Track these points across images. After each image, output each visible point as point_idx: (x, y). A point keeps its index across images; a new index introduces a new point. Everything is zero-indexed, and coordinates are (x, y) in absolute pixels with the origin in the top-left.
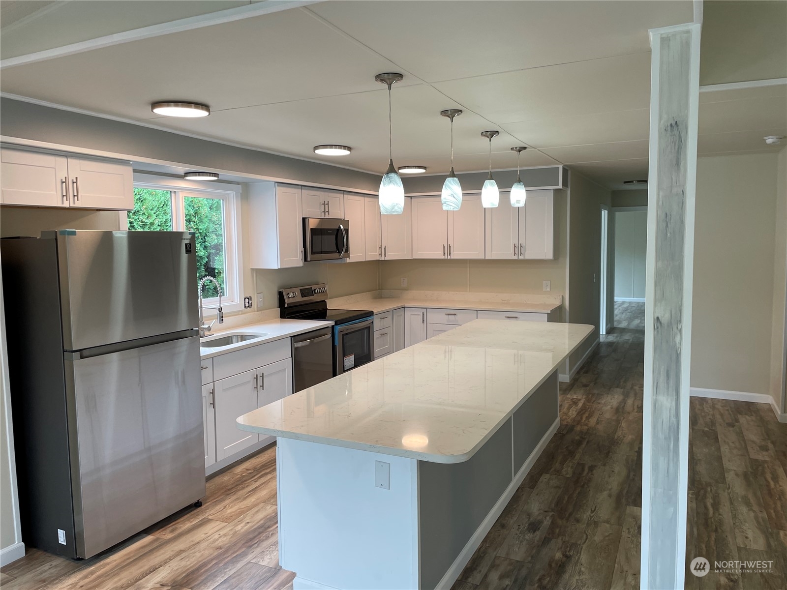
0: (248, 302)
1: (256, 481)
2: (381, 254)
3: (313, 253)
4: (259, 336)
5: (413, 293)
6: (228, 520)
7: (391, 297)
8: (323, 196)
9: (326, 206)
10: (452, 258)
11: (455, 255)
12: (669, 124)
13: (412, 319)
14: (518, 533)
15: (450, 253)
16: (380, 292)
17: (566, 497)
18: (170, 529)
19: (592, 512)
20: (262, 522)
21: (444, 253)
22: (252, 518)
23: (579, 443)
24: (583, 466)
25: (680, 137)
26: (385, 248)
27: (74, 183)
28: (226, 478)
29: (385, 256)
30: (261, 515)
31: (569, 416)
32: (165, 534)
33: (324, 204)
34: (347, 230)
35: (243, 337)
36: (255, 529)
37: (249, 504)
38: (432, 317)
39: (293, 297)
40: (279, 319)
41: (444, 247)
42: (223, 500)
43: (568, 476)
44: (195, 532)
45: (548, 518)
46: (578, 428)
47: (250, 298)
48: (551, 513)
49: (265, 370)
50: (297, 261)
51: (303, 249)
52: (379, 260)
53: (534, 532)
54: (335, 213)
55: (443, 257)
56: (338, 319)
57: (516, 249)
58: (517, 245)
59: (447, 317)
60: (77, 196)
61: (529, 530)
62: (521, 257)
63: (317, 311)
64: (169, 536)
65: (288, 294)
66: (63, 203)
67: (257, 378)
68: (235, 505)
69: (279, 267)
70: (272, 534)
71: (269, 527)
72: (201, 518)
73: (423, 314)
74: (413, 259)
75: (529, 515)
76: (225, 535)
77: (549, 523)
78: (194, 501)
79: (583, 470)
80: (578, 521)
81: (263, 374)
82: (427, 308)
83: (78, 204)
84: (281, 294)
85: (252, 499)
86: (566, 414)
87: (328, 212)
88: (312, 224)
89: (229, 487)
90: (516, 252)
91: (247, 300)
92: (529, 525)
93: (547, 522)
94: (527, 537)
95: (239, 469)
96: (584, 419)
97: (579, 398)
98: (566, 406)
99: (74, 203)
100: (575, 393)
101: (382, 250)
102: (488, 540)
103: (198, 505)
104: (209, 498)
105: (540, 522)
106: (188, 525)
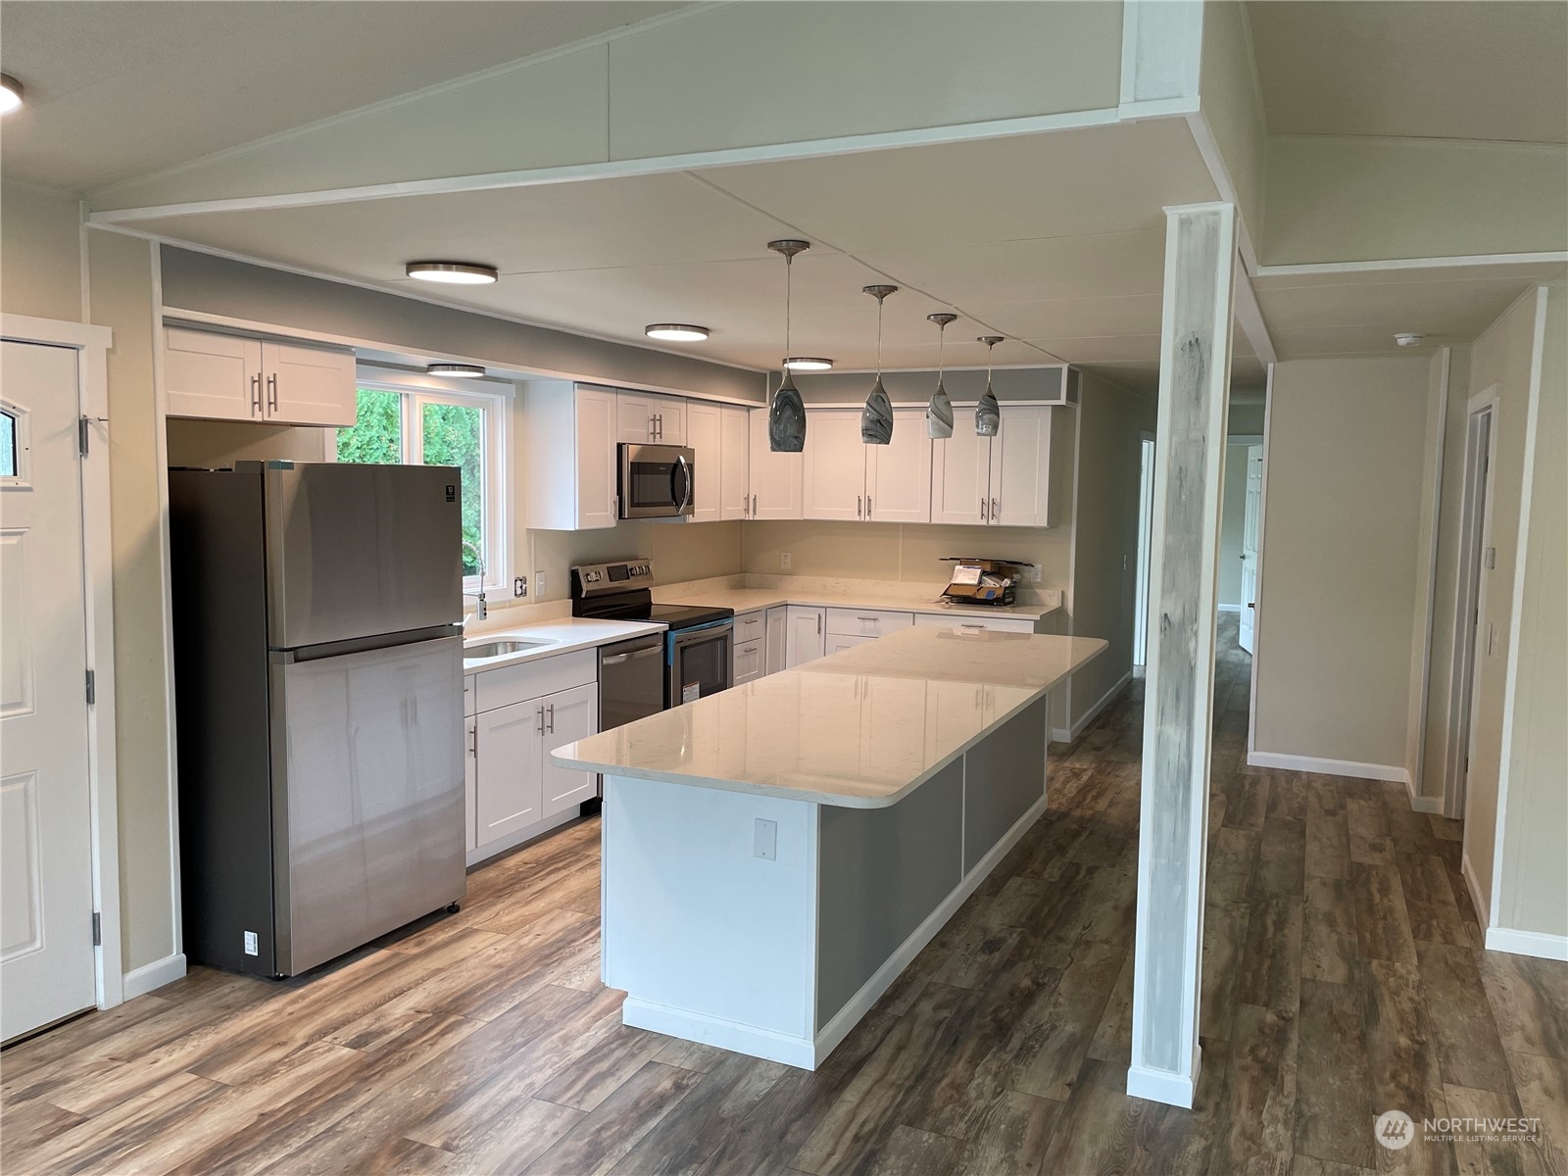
0: (521, 587)
1: (542, 879)
2: (747, 510)
3: (633, 504)
4: (543, 645)
5: (801, 580)
6: (506, 930)
7: (762, 587)
8: (652, 406)
9: (658, 423)
10: (873, 520)
11: (880, 515)
12: (1188, 342)
13: (799, 626)
14: (966, 953)
15: (869, 511)
16: (742, 576)
17: (1046, 909)
18: (415, 941)
19: (1085, 928)
20: (561, 934)
21: (860, 511)
22: (544, 928)
23: (1076, 835)
24: (1078, 867)
25: (1201, 360)
26: (755, 500)
27: (270, 382)
28: (491, 874)
29: (755, 513)
30: (557, 926)
31: (1065, 795)
32: (408, 948)
33: (654, 420)
34: (691, 467)
35: (514, 646)
36: (553, 943)
37: (537, 910)
38: (834, 622)
39: (595, 581)
40: (571, 618)
41: (860, 500)
42: (494, 904)
43: (1053, 880)
44: (453, 946)
45: (1014, 936)
46: (1077, 813)
47: (523, 580)
48: (1020, 930)
49: (557, 701)
50: (605, 517)
51: (616, 498)
52: (742, 521)
53: (991, 953)
54: (672, 436)
55: (857, 519)
56: (674, 620)
57: (985, 508)
58: (986, 501)
59: (861, 622)
60: (275, 403)
61: (983, 950)
62: (992, 522)
63: (637, 607)
64: (416, 951)
65: (588, 575)
66: (253, 416)
67: (542, 713)
68: (513, 911)
69: (577, 528)
70: (579, 950)
71: (573, 941)
72: (461, 927)
73: (820, 618)
74: (804, 520)
75: (985, 931)
76: (504, 950)
77: (1016, 942)
78: (446, 903)
79: (1078, 873)
80: (1061, 940)
81: (552, 706)
82: (826, 608)
83: (275, 417)
84: (574, 575)
85: (540, 905)
86: (1059, 791)
87: (660, 433)
88: (631, 454)
89: (500, 887)
90: (985, 513)
91: (519, 583)
92: (985, 943)
93: (1013, 940)
94: (979, 959)
95: (512, 862)
96: (1089, 799)
97: (1085, 767)
98: (1062, 779)
99: (269, 415)
100: (1078, 760)
101: (750, 502)
102: (920, 962)
103: (453, 909)
104: (469, 900)
105: (1002, 941)
106: (441, 937)
